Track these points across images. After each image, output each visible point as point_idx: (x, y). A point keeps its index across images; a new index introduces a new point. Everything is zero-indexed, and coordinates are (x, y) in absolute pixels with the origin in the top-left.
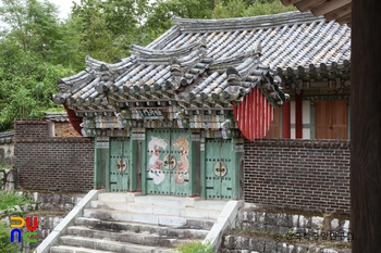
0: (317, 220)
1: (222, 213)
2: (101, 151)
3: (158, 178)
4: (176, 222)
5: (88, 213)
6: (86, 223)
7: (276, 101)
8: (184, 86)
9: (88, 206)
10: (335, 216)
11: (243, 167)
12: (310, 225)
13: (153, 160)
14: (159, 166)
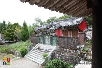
0: (67, 50)
1: (54, 48)
2: (40, 38)
3: (47, 42)
4: (48, 49)
5: (37, 47)
6: (37, 48)
7: (63, 30)
8: (48, 28)
9: (38, 46)
10: (70, 49)
11: (57, 41)
12: (66, 50)
13: (46, 39)
14: (47, 40)
